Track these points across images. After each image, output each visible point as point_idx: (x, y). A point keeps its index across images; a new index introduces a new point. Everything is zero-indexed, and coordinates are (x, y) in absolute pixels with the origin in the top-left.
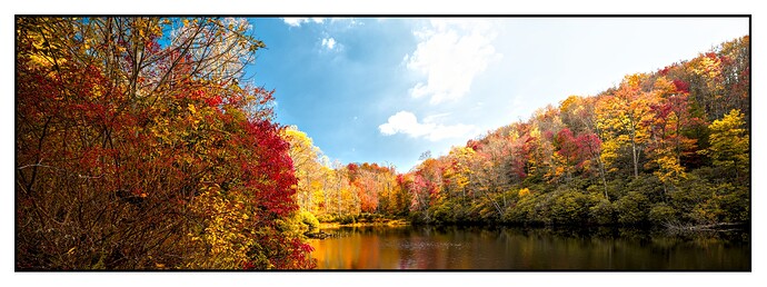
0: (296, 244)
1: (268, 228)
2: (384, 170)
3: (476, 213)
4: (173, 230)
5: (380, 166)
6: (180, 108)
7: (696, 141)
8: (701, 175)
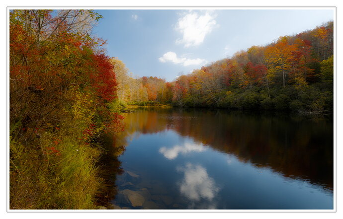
0: (116, 116)
1: (102, 107)
2: (160, 80)
3: (205, 103)
4: (56, 107)
5: (158, 78)
6: (60, 47)
7: (314, 70)
8: (316, 86)
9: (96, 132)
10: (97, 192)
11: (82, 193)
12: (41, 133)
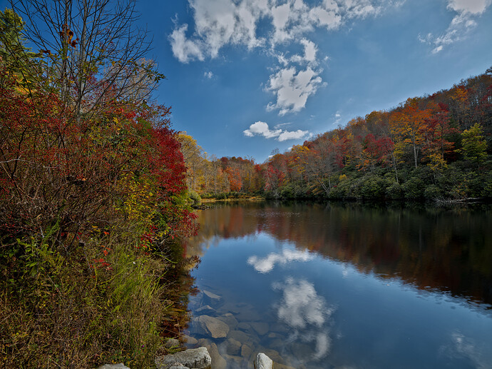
1: (166, 202)
3: (310, 192)
4: (103, 203)
6: (108, 120)
7: (453, 143)
8: (457, 166)
9: (158, 238)
10: (163, 319)
11: (144, 321)
12: (86, 240)
